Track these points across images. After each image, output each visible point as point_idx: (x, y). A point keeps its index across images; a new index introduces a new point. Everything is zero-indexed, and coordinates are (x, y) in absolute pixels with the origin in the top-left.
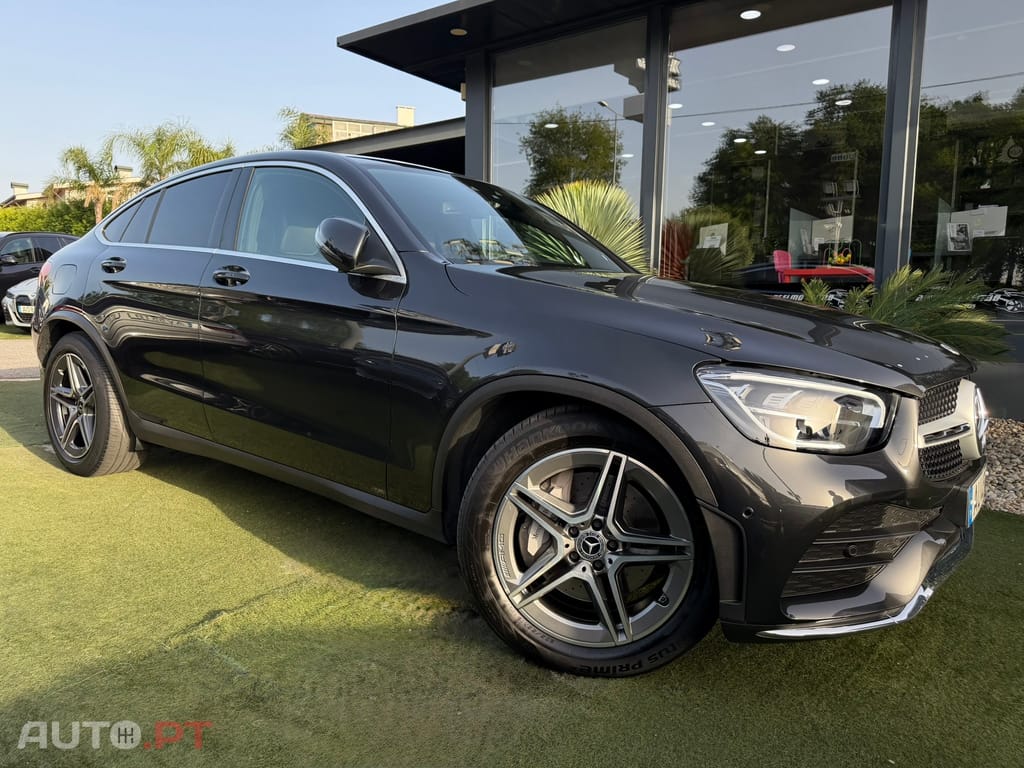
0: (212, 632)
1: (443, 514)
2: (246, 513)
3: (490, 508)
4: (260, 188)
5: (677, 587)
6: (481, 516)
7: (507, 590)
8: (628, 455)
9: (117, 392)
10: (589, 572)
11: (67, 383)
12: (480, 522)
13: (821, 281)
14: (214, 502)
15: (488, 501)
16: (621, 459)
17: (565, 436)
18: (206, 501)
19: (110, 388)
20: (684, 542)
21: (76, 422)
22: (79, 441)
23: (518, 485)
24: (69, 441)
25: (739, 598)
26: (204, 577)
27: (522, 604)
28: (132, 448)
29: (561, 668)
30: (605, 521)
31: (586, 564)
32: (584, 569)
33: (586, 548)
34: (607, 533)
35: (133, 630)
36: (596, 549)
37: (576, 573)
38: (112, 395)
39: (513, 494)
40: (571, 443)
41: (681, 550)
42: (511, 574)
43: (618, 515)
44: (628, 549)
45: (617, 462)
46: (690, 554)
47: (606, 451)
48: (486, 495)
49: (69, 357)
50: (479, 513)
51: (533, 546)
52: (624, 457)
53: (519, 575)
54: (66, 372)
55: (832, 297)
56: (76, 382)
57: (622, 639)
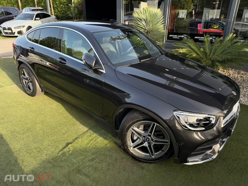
0: (68, 150)
1: (115, 126)
2: (70, 109)
3: (126, 131)
4: (66, 34)
5: (166, 149)
6: (124, 133)
7: (130, 147)
8: (157, 123)
9: (37, 80)
10: (147, 145)
11: (24, 75)
12: (124, 134)
13: (209, 35)
14: (63, 106)
15: (125, 130)
16: (155, 124)
17: (143, 119)
18: (61, 105)
19: (35, 79)
20: (167, 141)
21: (28, 84)
22: (29, 88)
23: (132, 127)
24: (27, 88)
25: (178, 157)
26: (64, 132)
27: (133, 149)
28: (42, 91)
29: (141, 161)
30: (151, 135)
31: (146, 143)
32: (146, 144)
33: (147, 140)
34: (151, 137)
35: (51, 149)
36: (149, 140)
37: (144, 145)
38: (36, 80)
39: (131, 129)
40: (144, 120)
41: (167, 142)
42: (130, 144)
43: (154, 134)
44: (156, 141)
45: (154, 124)
46: (169, 143)
47: (152, 122)
48: (125, 129)
49: (24, 70)
50: (123, 132)
51: (135, 138)
52: (156, 124)
53: (132, 144)
54: (24, 72)
55: (211, 38)
56: (27, 76)
57: (153, 157)
